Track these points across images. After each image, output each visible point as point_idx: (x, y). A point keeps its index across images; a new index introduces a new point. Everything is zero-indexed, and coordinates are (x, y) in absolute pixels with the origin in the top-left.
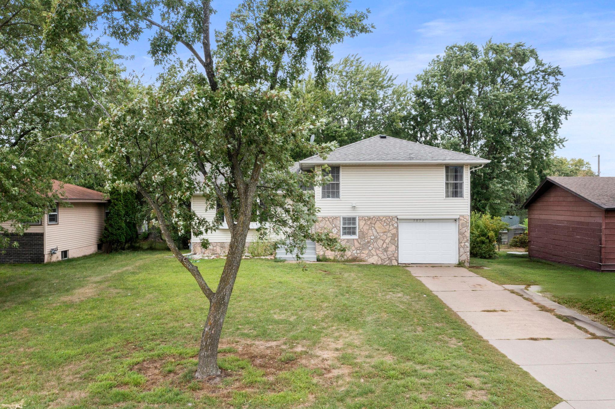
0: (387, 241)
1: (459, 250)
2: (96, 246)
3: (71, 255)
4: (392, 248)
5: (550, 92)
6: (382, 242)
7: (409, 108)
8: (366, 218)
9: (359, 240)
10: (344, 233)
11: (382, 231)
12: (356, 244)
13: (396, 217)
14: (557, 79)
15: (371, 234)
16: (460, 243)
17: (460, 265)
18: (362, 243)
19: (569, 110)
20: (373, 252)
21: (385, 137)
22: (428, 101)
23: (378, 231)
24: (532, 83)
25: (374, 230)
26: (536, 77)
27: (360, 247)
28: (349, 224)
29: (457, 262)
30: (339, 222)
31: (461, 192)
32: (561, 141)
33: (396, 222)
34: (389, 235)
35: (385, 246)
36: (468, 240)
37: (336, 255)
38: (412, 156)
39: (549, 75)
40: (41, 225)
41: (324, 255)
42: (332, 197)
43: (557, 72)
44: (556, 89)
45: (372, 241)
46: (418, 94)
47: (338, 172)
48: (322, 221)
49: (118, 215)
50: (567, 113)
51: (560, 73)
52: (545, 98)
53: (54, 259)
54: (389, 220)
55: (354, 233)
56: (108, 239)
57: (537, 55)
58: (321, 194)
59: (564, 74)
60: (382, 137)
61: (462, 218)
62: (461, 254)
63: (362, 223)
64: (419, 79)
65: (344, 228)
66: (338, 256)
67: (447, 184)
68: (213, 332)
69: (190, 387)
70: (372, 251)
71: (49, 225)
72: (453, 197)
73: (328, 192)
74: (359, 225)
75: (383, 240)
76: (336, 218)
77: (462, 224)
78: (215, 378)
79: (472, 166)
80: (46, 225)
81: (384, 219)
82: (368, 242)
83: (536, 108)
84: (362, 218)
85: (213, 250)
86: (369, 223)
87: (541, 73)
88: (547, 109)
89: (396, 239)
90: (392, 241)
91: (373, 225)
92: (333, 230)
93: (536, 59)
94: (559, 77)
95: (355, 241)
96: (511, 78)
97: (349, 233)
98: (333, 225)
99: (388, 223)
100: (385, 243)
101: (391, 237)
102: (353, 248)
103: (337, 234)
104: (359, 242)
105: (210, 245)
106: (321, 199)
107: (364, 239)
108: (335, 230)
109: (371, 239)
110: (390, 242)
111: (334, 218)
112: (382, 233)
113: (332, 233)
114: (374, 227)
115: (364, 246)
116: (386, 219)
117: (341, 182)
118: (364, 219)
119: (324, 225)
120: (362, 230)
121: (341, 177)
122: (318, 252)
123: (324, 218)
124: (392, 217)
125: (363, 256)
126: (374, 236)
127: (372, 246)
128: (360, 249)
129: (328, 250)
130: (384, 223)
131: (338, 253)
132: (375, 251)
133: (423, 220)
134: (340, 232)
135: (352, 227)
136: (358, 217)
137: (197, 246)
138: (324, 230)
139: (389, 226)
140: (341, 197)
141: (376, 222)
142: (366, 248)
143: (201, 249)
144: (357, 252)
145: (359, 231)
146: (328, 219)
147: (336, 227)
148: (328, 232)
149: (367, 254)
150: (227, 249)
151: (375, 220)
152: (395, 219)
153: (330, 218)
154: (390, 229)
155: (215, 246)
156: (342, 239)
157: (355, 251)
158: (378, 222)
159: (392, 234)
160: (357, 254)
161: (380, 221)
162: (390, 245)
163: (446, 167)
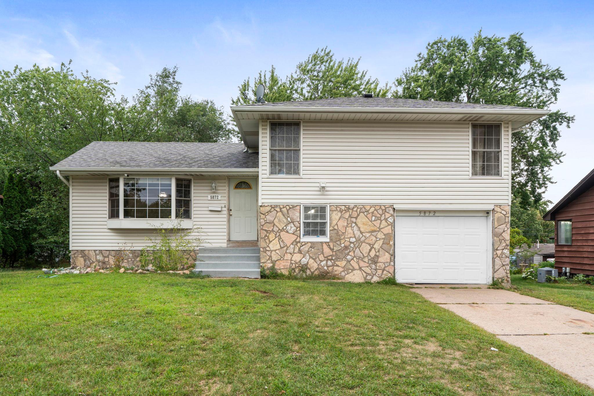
0: (376, 246)
1: (494, 262)
4: (385, 258)
5: (548, 99)
6: (369, 248)
8: (343, 208)
9: (332, 245)
10: (307, 233)
11: (369, 229)
12: (327, 250)
13: (392, 206)
15: (351, 234)
16: (495, 250)
17: (496, 285)
18: (335, 249)
20: (354, 264)
21: (370, 97)
23: (362, 230)
25: (355, 228)
26: (533, 82)
27: (332, 256)
28: (315, 217)
29: (491, 282)
30: (298, 214)
31: (498, 167)
32: (559, 155)
33: (392, 215)
34: (380, 235)
35: (373, 254)
36: (507, 245)
37: (293, 269)
41: (273, 268)
42: (288, 173)
43: (557, 75)
44: (555, 95)
45: (352, 245)
47: (297, 132)
48: (270, 211)
50: (569, 120)
51: (561, 76)
54: (380, 212)
55: (323, 233)
57: (532, 56)
58: (268, 169)
60: (366, 97)
61: (499, 210)
62: (497, 267)
63: (336, 216)
64: (400, 84)
65: (307, 225)
66: (297, 270)
67: (474, 153)
70: (351, 262)
72: (483, 174)
73: (281, 166)
74: (331, 219)
75: (370, 244)
76: (294, 207)
77: (499, 219)
79: (514, 123)
81: (372, 209)
82: (346, 248)
84: (336, 208)
85: (104, 263)
86: (347, 215)
87: (539, 77)
89: (391, 243)
90: (385, 247)
91: (354, 220)
92: (289, 228)
94: (559, 81)
95: (325, 246)
97: (315, 233)
98: (289, 219)
99: (379, 216)
100: (373, 250)
101: (384, 239)
102: (321, 257)
103: (295, 233)
104: (330, 248)
105: (98, 255)
106: (268, 175)
107: (338, 243)
108: (291, 227)
109: (351, 243)
110: (381, 247)
111: (290, 208)
112: (369, 232)
113: (287, 232)
114: (355, 223)
115: (338, 253)
116: (375, 210)
117: (302, 148)
118: (338, 209)
119: (273, 218)
120: (336, 227)
121: (302, 140)
122: (264, 263)
123: (274, 208)
124: (384, 206)
125: (338, 270)
126: (355, 237)
127: (351, 253)
128: (332, 259)
129: (280, 259)
130: (373, 216)
131: (297, 265)
132: (358, 263)
133: (435, 212)
134: (300, 230)
135: (321, 223)
136: (328, 206)
137: (78, 256)
138: (273, 227)
139: (380, 221)
140: (302, 172)
141: (358, 215)
142: (341, 256)
143: (85, 261)
144: (327, 263)
145: (331, 228)
146: (281, 209)
147: (293, 222)
148: (279, 229)
149: (344, 267)
150: (126, 261)
151: (357, 211)
152: (390, 210)
153: (284, 208)
154: (382, 226)
155: (106, 255)
156: (302, 242)
157: (325, 262)
158: (362, 214)
159: (385, 235)
160: (328, 267)
161: (366, 213)
162: (382, 251)
163: (473, 125)
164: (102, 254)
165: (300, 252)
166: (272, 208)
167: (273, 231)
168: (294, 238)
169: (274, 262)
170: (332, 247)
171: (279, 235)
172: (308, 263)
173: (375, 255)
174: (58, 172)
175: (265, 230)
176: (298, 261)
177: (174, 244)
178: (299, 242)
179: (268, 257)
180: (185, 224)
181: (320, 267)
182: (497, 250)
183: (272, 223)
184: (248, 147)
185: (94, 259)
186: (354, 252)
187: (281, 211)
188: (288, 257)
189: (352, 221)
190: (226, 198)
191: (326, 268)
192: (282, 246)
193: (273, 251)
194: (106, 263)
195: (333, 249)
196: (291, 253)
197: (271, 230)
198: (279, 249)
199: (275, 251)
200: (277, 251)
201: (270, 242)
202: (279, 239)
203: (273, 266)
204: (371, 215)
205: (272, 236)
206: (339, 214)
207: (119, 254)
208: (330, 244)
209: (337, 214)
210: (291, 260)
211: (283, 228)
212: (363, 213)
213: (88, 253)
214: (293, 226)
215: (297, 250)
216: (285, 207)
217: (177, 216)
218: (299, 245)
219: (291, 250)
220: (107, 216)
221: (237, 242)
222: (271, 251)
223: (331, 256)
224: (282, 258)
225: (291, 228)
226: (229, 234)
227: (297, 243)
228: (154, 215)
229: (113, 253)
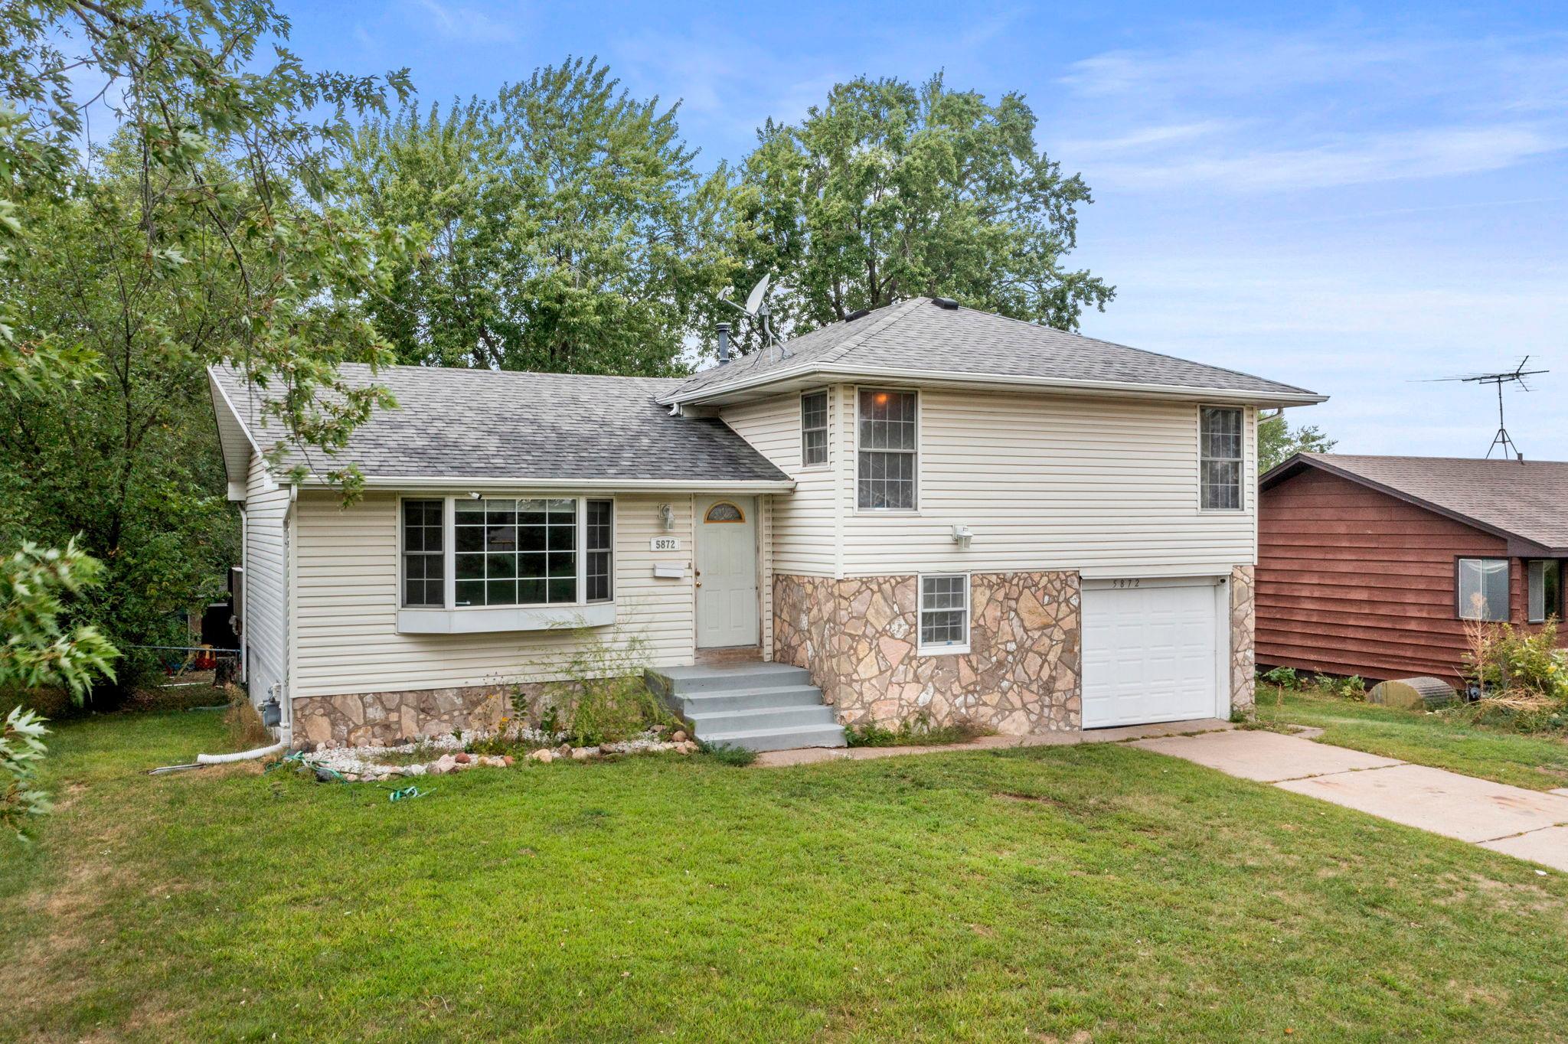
0: (1052, 657)
1: (1232, 676)
4: (1066, 680)
6: (1039, 661)
8: (994, 579)
9: (974, 659)
10: (928, 637)
11: (1039, 622)
12: (965, 672)
13: (1077, 573)
15: (1009, 634)
16: (1233, 652)
18: (981, 668)
20: (1014, 697)
21: (952, 307)
23: (1027, 624)
25: (1016, 622)
27: (975, 683)
28: (943, 601)
29: (1227, 714)
30: (912, 596)
31: (1238, 492)
33: (1077, 592)
34: (1058, 634)
35: (1045, 674)
36: (1252, 642)
37: (906, 719)
41: (865, 720)
42: (893, 506)
45: (1010, 658)
47: (911, 415)
48: (859, 592)
54: (1058, 585)
55: (956, 635)
58: (854, 494)
60: (943, 306)
61: (1239, 575)
62: (1236, 686)
65: (928, 618)
66: (911, 721)
67: (1203, 466)
70: (1010, 695)
72: (1216, 506)
73: (878, 486)
74: (974, 603)
75: (1040, 654)
76: (905, 580)
77: (1238, 592)
81: (1045, 581)
82: (1000, 664)
84: (982, 580)
86: (1001, 595)
90: (1066, 658)
91: (1013, 604)
92: (895, 627)
95: (962, 663)
97: (943, 635)
98: (896, 608)
99: (1055, 593)
100: (1046, 664)
101: (1063, 641)
102: (956, 688)
103: (908, 639)
104: (972, 667)
105: (371, 705)
106: (854, 510)
107: (986, 654)
108: (900, 626)
109: (1008, 653)
110: (1059, 659)
111: (898, 583)
112: (1038, 629)
113: (892, 637)
114: (1015, 611)
115: (986, 678)
116: (1050, 581)
117: (919, 450)
118: (986, 582)
119: (866, 607)
120: (982, 622)
121: (919, 433)
122: (848, 709)
123: (866, 583)
124: (1064, 573)
125: (986, 714)
126: (1015, 640)
127: (1009, 676)
128: (975, 691)
129: (879, 699)
130: (1045, 594)
131: (912, 710)
132: (1020, 695)
133: (1137, 581)
134: (916, 632)
135: (952, 613)
136: (969, 575)
137: (313, 713)
138: (865, 626)
139: (1055, 605)
140: (921, 503)
141: (1021, 593)
142: (992, 684)
143: (333, 724)
144: (966, 699)
145: (974, 624)
146: (879, 585)
147: (903, 614)
148: (877, 632)
149: (995, 707)
150: (446, 717)
151: (1017, 585)
152: (1073, 582)
153: (885, 582)
154: (1060, 616)
155: (393, 705)
156: (921, 658)
157: (962, 698)
158: (1026, 591)
159: (1065, 633)
160: (967, 707)
161: (1033, 589)
162: (1061, 668)
163: (1203, 410)
164: (382, 703)
165: (917, 679)
166: (863, 583)
167: (864, 635)
168: (905, 649)
169: (867, 706)
170: (975, 664)
171: (878, 644)
172: (931, 701)
173: (1050, 676)
175: (850, 635)
176: (912, 700)
178: (915, 657)
179: (856, 696)
181: (953, 709)
182: (1237, 652)
183: (862, 617)
185: (358, 719)
186: (1014, 672)
187: (880, 590)
188: (894, 692)
189: (1009, 607)
190: (691, 547)
191: (963, 710)
192: (883, 669)
193: (865, 680)
194: (394, 726)
195: (977, 669)
196: (899, 684)
197: (860, 633)
198: (876, 677)
199: (869, 679)
200: (874, 681)
201: (859, 661)
202: (877, 654)
203: (866, 716)
204: (1041, 591)
205: (863, 648)
206: (988, 593)
207: (424, 702)
208: (971, 657)
209: (984, 594)
210: (900, 699)
211: (884, 629)
212: (1029, 588)
213: (343, 702)
214: (902, 622)
215: (910, 676)
216: (889, 581)
217: (587, 598)
218: (914, 663)
219: (899, 677)
220: (398, 599)
221: (716, 651)
222: (863, 681)
223: (973, 683)
224: (882, 697)
225: (900, 628)
226: (696, 634)
227: (911, 659)
228: (533, 594)
229: (411, 698)
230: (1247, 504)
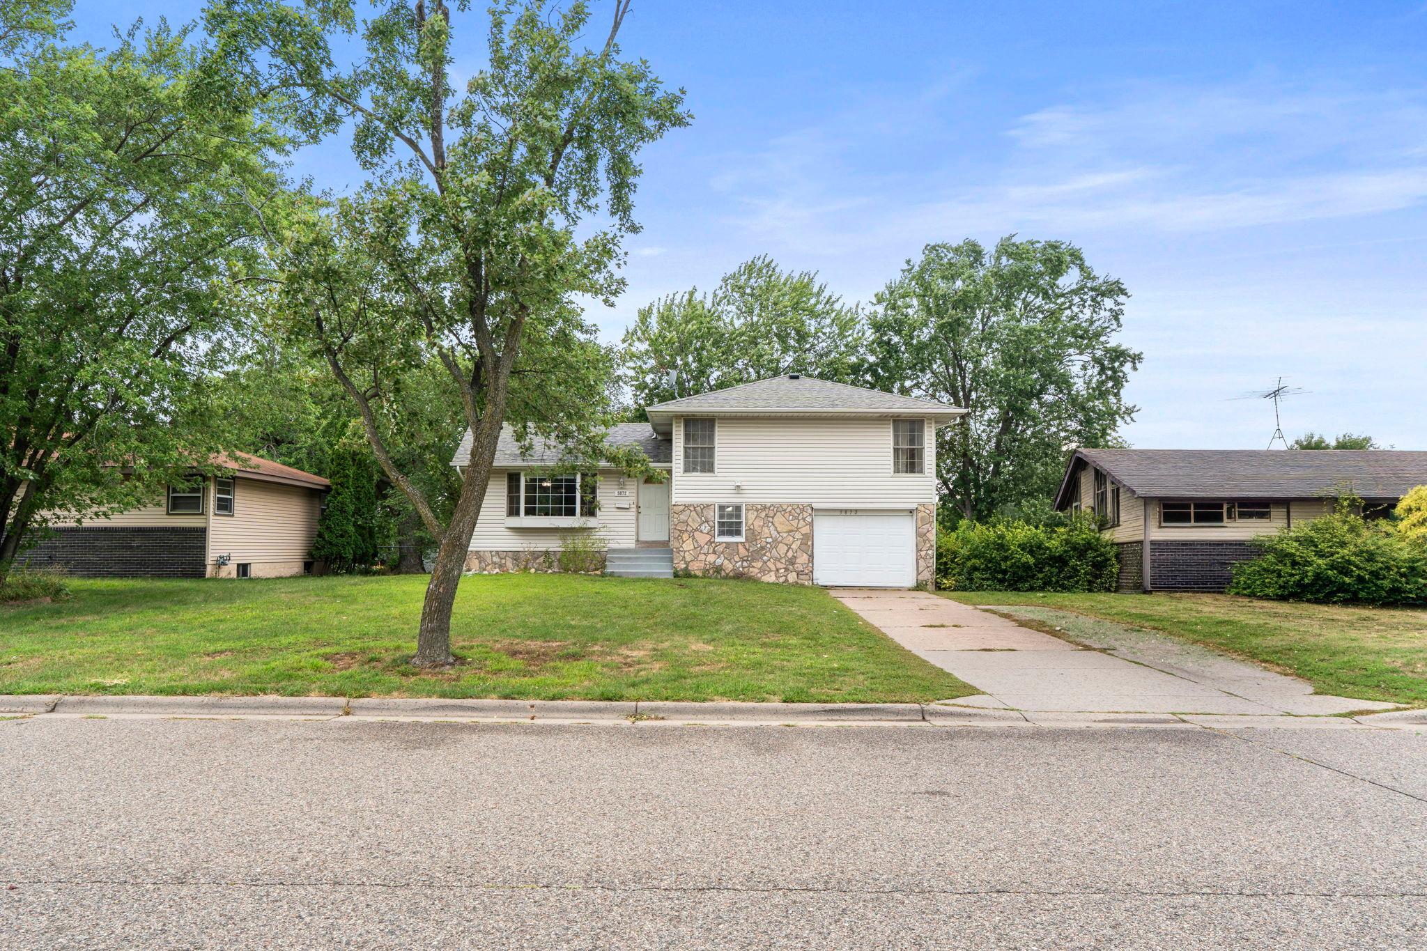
0: (794, 546)
1: (918, 563)
2: (302, 565)
3: (254, 571)
4: (803, 559)
5: (1106, 325)
6: (786, 548)
7: (861, 351)
8: (759, 507)
9: (747, 545)
10: (722, 533)
11: (786, 528)
12: (742, 551)
13: (810, 505)
14: (1117, 304)
15: (768, 534)
16: (919, 551)
17: (919, 587)
18: (751, 549)
19: (1137, 353)
20: (770, 565)
21: (797, 377)
22: (896, 339)
23: (779, 529)
24: (1075, 309)
25: (772, 528)
26: (1082, 299)
27: (748, 556)
28: (730, 516)
29: (913, 583)
30: (712, 513)
31: (921, 464)
32: (1129, 411)
33: (810, 515)
34: (798, 535)
35: (790, 554)
36: (932, 546)
37: (708, 570)
38: (837, 402)
39: (1103, 295)
40: (202, 514)
42: (701, 471)
43: (1115, 289)
44: (1117, 319)
45: (769, 545)
46: (878, 327)
47: (712, 429)
48: (683, 510)
49: (343, 511)
50: (1136, 358)
51: (1123, 292)
52: (1097, 335)
53: (223, 573)
54: (798, 511)
55: (738, 533)
56: (323, 553)
57: (1081, 259)
58: (682, 466)
59: (1129, 292)
60: (792, 377)
61: (923, 509)
62: (920, 569)
63: (752, 515)
64: (879, 301)
65: (721, 524)
66: (711, 572)
67: (896, 451)
68: (441, 590)
69: (399, 672)
70: (768, 563)
71: (216, 514)
72: (907, 472)
73: (695, 463)
74: (747, 519)
75: (787, 545)
76: (708, 506)
77: (922, 518)
78: (442, 665)
79: (938, 419)
80: (211, 514)
81: (790, 508)
82: (762, 548)
83: (1081, 354)
84: (752, 507)
85: (501, 565)
86: (763, 515)
87: (1091, 293)
88: (1099, 353)
89: (810, 543)
90: (803, 547)
91: (771, 519)
92: (703, 527)
93: (1082, 268)
94: (1122, 299)
95: (740, 547)
96: (1039, 301)
97: (730, 533)
98: (703, 518)
99: (796, 515)
100: (790, 550)
101: (802, 539)
102: (737, 558)
103: (710, 533)
104: (746, 549)
105: (494, 556)
106: (681, 474)
107: (754, 543)
109: (767, 543)
110: (799, 548)
111: (704, 507)
112: (786, 532)
113: (701, 532)
114: (772, 522)
115: (754, 554)
116: (793, 509)
117: (716, 446)
118: (754, 508)
119: (687, 518)
120: (752, 527)
121: (716, 437)
122: (677, 563)
124: (802, 505)
125: (754, 571)
126: (771, 537)
127: (768, 554)
128: (747, 560)
129: (694, 560)
130: (790, 515)
131: (711, 566)
132: (774, 564)
133: (856, 511)
134: (714, 530)
135: (736, 522)
136: (744, 504)
138: (687, 526)
139: (797, 520)
140: (716, 470)
141: (775, 514)
142: (757, 557)
143: (480, 562)
144: (742, 563)
145: (747, 528)
146: (695, 508)
147: (707, 522)
148: (693, 529)
149: (760, 568)
151: (773, 510)
152: (808, 509)
153: (698, 506)
154: (800, 526)
155: (503, 556)
156: (717, 542)
157: (740, 563)
158: (778, 513)
159: (803, 535)
160: (743, 568)
161: (783, 512)
162: (799, 553)
163: (894, 421)
164: (500, 555)
165: (714, 552)
166: (686, 506)
167: (686, 530)
168: (708, 537)
169: (687, 563)
170: (747, 547)
171: (693, 535)
172: (722, 563)
173: (793, 556)
174: (458, 468)
175: (678, 530)
176: (712, 561)
177: (579, 543)
178: (714, 542)
179: (681, 558)
180: (591, 522)
181: (735, 567)
182: (921, 550)
183: (686, 522)
184: (658, 433)
185: (490, 561)
186: (771, 552)
187: (695, 510)
188: (702, 557)
189: (768, 521)
190: (635, 494)
191: (741, 569)
192: (696, 546)
193: (686, 551)
194: (503, 563)
195: (749, 550)
196: (705, 554)
197: (684, 529)
198: (692, 550)
199: (689, 551)
200: (691, 552)
201: (684, 542)
202: (693, 539)
203: (687, 567)
204: (788, 514)
205: (685, 536)
206: (755, 513)
207: (516, 556)
208: (745, 544)
210: (705, 561)
211: (697, 528)
212: (780, 512)
213: (485, 554)
214: (707, 525)
215: (711, 551)
216: (700, 506)
217: (581, 515)
218: (713, 545)
219: (705, 550)
220: (505, 514)
221: (646, 542)
223: (746, 556)
224: (696, 558)
225: (705, 528)
226: (637, 534)
227: (711, 543)
228: (557, 512)
229: (510, 554)
230: (926, 471)
